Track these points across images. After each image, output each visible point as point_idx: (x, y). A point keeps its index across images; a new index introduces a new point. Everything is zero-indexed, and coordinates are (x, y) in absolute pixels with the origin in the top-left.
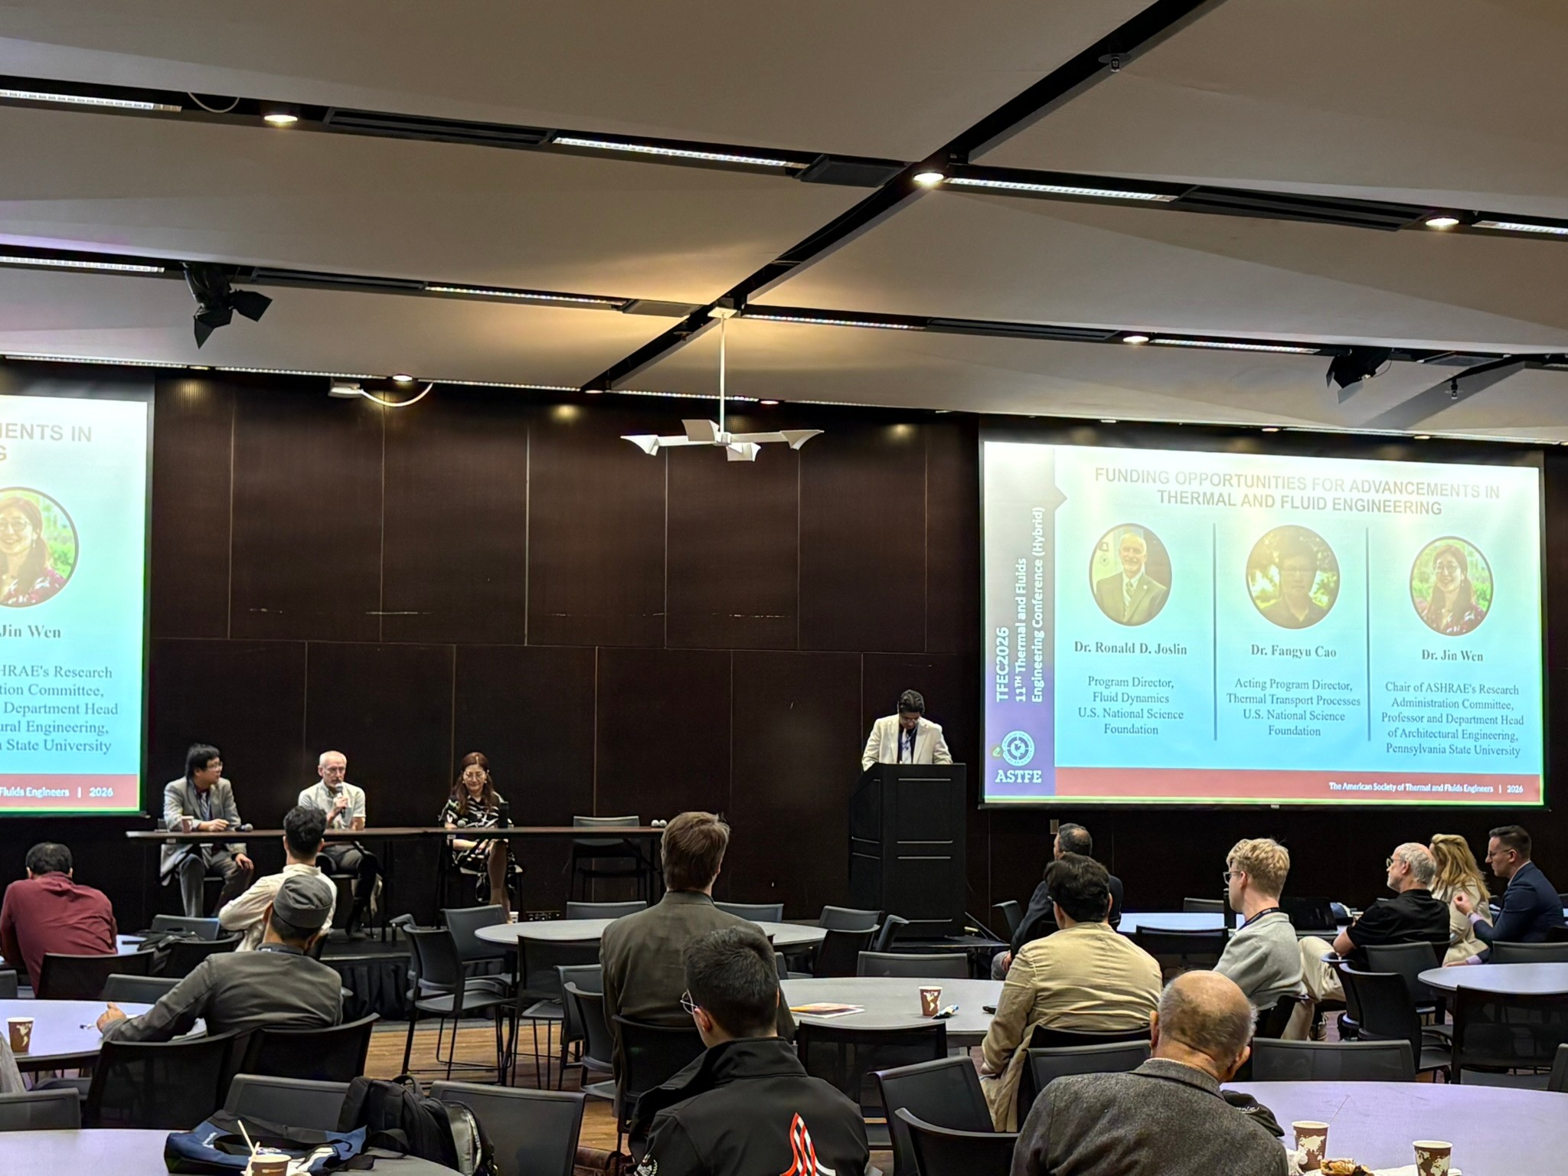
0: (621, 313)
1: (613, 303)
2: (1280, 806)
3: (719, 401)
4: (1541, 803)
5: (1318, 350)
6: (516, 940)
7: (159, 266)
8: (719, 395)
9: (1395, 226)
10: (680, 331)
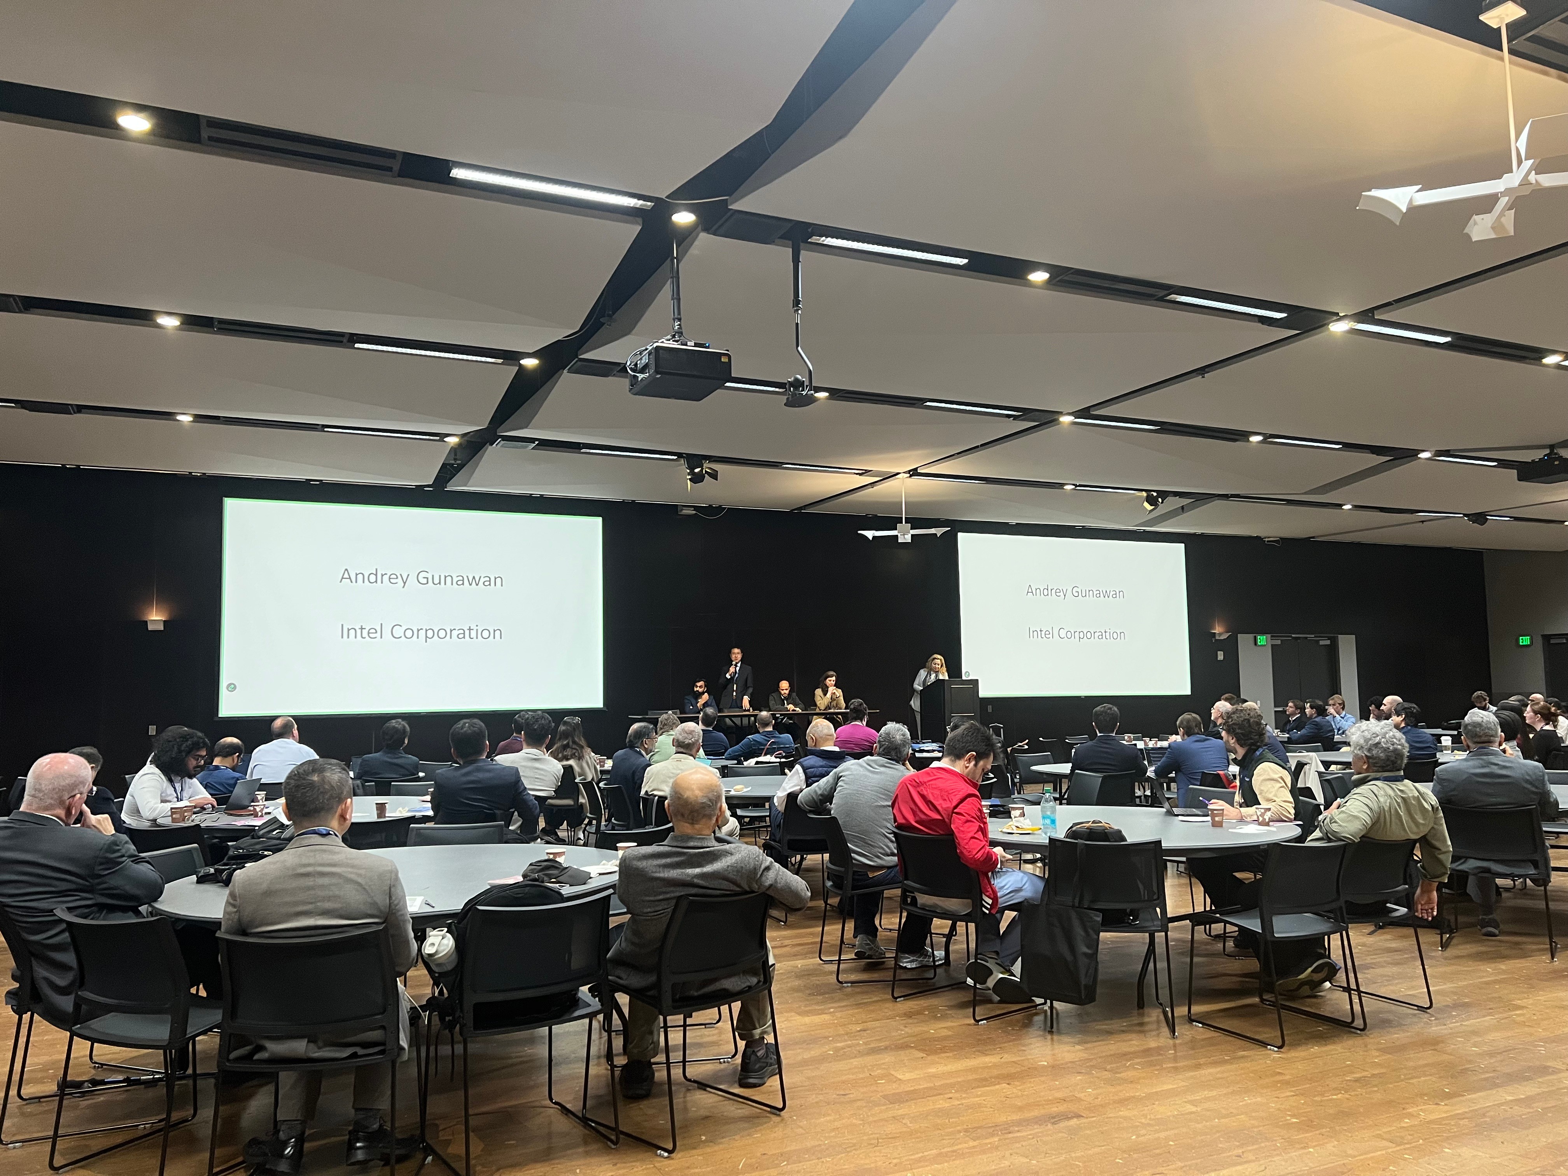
0: (858, 476)
1: (856, 471)
3: (901, 516)
4: (1190, 693)
5: (1142, 492)
7: (674, 456)
8: (902, 513)
10: (873, 484)
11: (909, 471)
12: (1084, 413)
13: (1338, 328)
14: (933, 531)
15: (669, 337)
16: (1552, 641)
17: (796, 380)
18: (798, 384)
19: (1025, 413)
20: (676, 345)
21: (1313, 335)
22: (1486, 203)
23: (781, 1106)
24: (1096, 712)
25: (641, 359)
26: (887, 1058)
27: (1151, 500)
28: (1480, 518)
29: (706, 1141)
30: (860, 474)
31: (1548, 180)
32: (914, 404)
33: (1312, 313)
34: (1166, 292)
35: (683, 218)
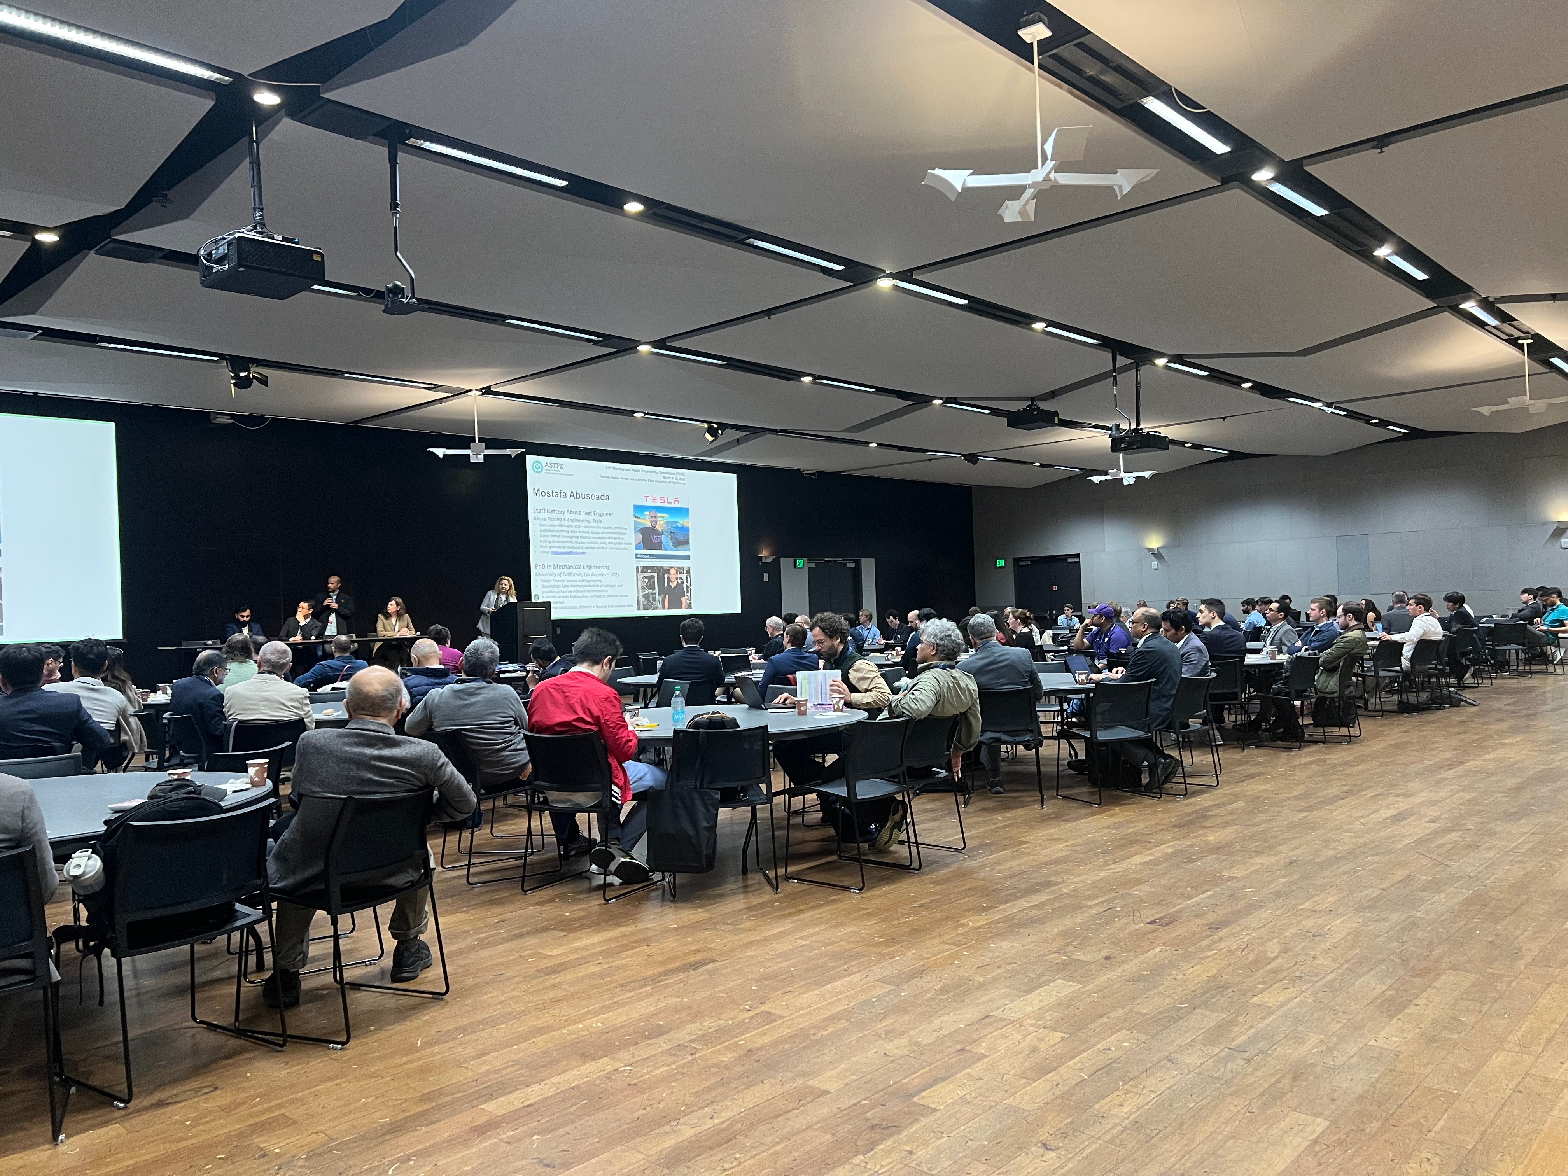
0: (426, 391)
1: (423, 385)
3: (475, 434)
4: (740, 612)
5: (705, 424)
7: (217, 357)
10: (441, 400)
11: (481, 390)
12: (660, 343)
13: (885, 284)
14: (507, 451)
15: (250, 227)
16: (1021, 563)
17: (396, 286)
18: (397, 291)
19: (605, 339)
20: (259, 237)
21: (863, 288)
22: (1016, 192)
23: (444, 990)
24: (684, 626)
25: (217, 249)
26: (532, 941)
27: (712, 431)
28: (972, 458)
29: (375, 1030)
30: (429, 389)
31: (1064, 179)
32: (496, 320)
33: (869, 269)
34: (746, 236)
35: (266, 98)
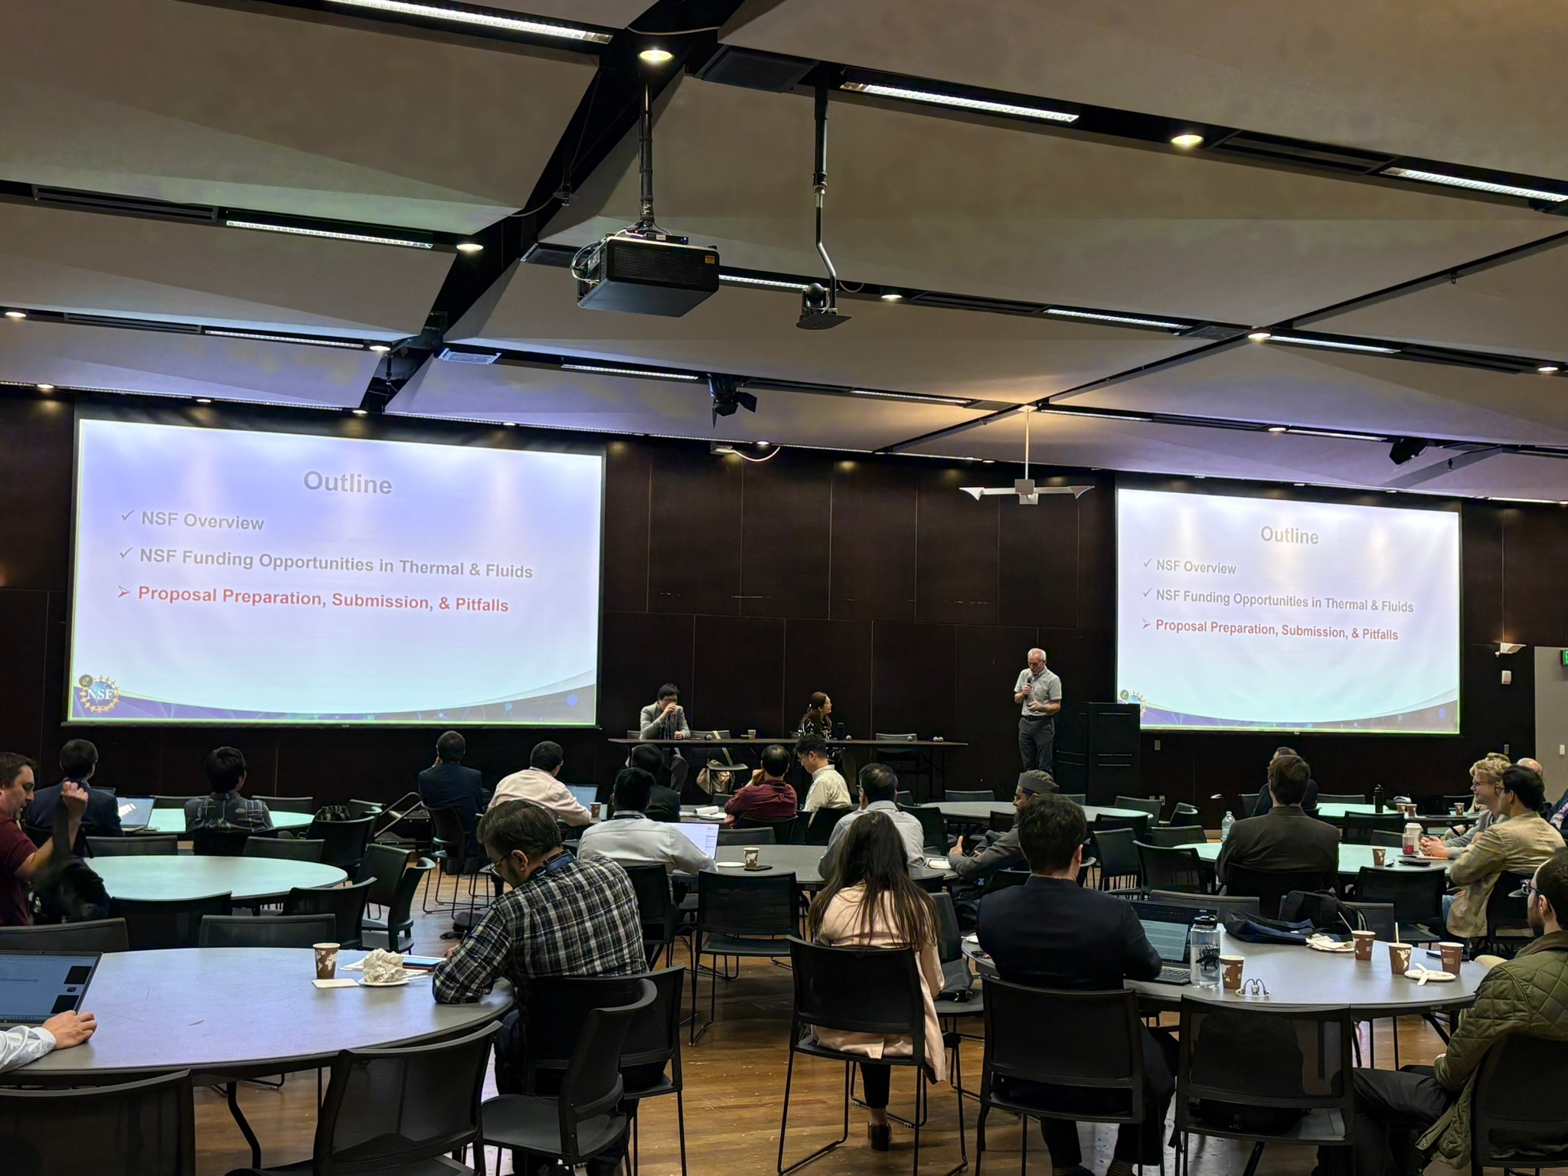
0: (962, 408)
1: (958, 401)
2: (1300, 733)
3: (1024, 464)
4: (1458, 732)
5: (1386, 439)
6: (989, 815)
7: (695, 376)
8: (1025, 461)
9: (1518, 371)
10: (986, 419)
11: (1036, 403)
12: (1284, 328)
14: (1068, 490)
15: (633, 226)
17: (815, 290)
18: (816, 296)
19: (1195, 326)
20: (638, 239)
25: (592, 258)
30: (965, 406)
32: (1030, 311)
35: (655, 57)
